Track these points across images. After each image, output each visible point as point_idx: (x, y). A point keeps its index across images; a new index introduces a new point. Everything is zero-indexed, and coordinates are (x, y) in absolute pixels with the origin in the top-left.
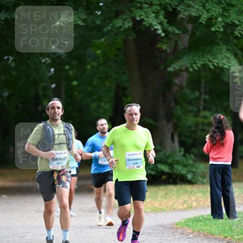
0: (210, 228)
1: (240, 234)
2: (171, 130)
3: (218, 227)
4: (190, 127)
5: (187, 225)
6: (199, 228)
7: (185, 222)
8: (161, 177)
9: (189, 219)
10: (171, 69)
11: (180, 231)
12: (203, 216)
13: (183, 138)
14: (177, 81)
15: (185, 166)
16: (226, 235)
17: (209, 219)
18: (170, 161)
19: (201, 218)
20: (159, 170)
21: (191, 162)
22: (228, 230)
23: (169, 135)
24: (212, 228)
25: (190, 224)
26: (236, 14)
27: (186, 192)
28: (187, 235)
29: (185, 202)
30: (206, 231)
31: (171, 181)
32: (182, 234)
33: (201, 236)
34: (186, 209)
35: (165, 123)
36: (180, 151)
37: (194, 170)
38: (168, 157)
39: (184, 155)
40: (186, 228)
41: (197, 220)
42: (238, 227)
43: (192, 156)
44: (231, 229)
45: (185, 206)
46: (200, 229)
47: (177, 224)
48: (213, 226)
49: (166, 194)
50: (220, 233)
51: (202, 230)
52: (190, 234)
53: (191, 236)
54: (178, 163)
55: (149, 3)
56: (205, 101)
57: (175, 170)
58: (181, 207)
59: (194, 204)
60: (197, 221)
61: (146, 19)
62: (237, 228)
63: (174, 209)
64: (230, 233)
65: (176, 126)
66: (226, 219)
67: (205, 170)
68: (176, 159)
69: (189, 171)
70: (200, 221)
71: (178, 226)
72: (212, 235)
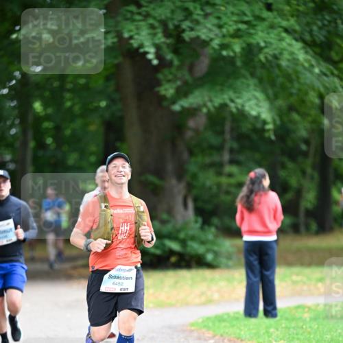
0: (238, 331)
1: (281, 339)
2: (183, 192)
3: (249, 329)
4: (210, 188)
5: (205, 326)
6: (222, 331)
7: (203, 322)
8: (168, 258)
9: (208, 318)
10: (177, 108)
11: (195, 334)
12: (228, 314)
13: (200, 204)
14: (191, 123)
15: (203, 243)
16: (261, 340)
17: (237, 319)
18: (182, 235)
19: (226, 317)
20: (167, 249)
21: (210, 237)
22: (264, 334)
23: (180, 199)
24: (241, 330)
25: (210, 324)
26: (266, 32)
27: (204, 279)
28: (205, 340)
29: (203, 293)
30: (233, 336)
31: (183, 264)
32: (199, 338)
33: (226, 341)
34: (204, 304)
35: (174, 181)
36: (196, 222)
37: (216, 248)
38: (178, 231)
39: (202, 228)
40: (204, 330)
41: (220, 319)
42: (277, 330)
43: (213, 230)
44: (267, 332)
45: (203, 299)
46: (224, 332)
47: (192, 325)
48: (242, 328)
49: (176, 283)
50: (252, 337)
51: (227, 333)
52: (210, 338)
53: (212, 341)
54: (193, 238)
55: (144, 13)
56: (232, 151)
57: (189, 249)
58: (197, 301)
59: (216, 296)
60: (220, 321)
61: (136, 37)
62: (275, 331)
63: (187, 304)
64: (267, 338)
65: (190, 187)
66: (262, 318)
67: (231, 250)
68: (191, 233)
69: (208, 251)
70: (224, 321)
71: (193, 328)
72: (242, 340)
